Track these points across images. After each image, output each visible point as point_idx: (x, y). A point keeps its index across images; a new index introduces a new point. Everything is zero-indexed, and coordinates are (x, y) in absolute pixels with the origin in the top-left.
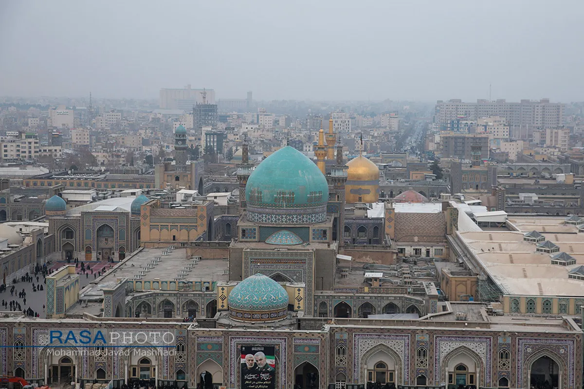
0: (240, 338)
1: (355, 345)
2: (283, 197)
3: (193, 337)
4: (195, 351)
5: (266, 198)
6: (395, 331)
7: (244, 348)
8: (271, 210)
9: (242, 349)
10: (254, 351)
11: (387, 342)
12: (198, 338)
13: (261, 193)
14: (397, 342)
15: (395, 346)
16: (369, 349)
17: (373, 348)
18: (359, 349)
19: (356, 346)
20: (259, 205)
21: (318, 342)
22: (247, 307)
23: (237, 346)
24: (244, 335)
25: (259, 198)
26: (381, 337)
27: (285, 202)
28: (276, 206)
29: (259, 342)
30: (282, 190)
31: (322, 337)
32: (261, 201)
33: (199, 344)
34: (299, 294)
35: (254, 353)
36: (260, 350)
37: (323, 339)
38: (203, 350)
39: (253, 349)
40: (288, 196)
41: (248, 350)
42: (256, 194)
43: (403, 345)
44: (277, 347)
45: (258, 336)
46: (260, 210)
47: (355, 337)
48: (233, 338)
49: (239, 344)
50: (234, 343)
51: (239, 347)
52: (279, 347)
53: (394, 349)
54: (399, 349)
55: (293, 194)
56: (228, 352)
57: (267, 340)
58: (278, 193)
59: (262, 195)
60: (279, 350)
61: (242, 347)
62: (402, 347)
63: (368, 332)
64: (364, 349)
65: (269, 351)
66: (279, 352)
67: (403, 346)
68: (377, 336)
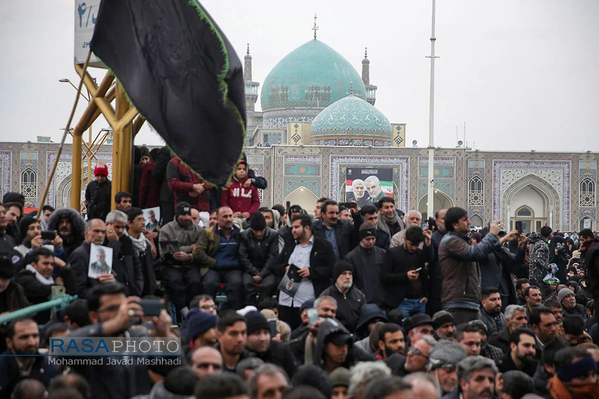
0: (344, 158)
1: (495, 176)
2: (316, 93)
3: (279, 155)
4: (282, 176)
5: (294, 97)
6: (550, 157)
7: (350, 171)
8: (301, 111)
9: (348, 172)
10: (364, 174)
11: (540, 172)
12: (287, 157)
13: (287, 89)
14: (553, 172)
15: (550, 178)
16: (514, 182)
17: (520, 180)
18: (501, 182)
19: (497, 178)
20: (283, 106)
21: (452, 162)
22: (344, 130)
23: (341, 169)
24: (351, 154)
25: (285, 97)
26: (531, 165)
27: (319, 100)
28: (306, 105)
29: (372, 163)
30: (315, 84)
31: (458, 155)
32: (287, 100)
33: (287, 166)
34: (399, 133)
35: (364, 177)
36: (373, 173)
37: (460, 158)
38: (293, 174)
39: (363, 172)
40: (323, 91)
41: (355, 173)
42: (280, 92)
43: (561, 176)
44: (395, 171)
45: (370, 154)
46: (285, 112)
47: (495, 165)
48: (335, 158)
49: (344, 166)
50: (336, 164)
51: (344, 170)
52: (399, 170)
53: (548, 182)
54: (556, 181)
55: (329, 89)
56: (328, 177)
57: (382, 160)
58: (309, 88)
59: (288, 92)
60: (398, 174)
61: (348, 169)
62: (560, 178)
63: (513, 159)
64: (507, 182)
65: (386, 175)
66: (399, 177)
67: (562, 178)
68: (526, 164)
